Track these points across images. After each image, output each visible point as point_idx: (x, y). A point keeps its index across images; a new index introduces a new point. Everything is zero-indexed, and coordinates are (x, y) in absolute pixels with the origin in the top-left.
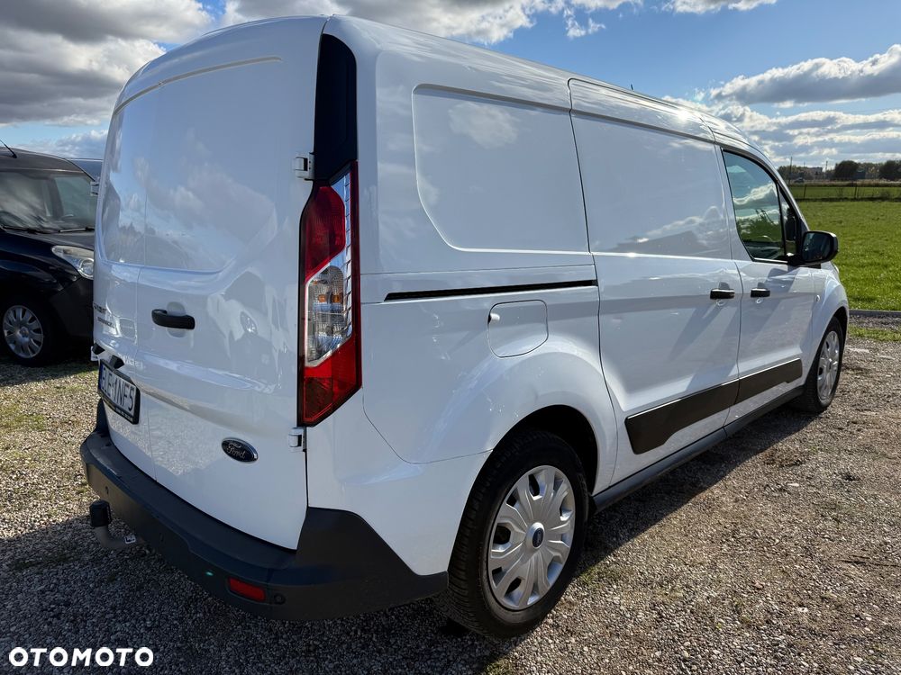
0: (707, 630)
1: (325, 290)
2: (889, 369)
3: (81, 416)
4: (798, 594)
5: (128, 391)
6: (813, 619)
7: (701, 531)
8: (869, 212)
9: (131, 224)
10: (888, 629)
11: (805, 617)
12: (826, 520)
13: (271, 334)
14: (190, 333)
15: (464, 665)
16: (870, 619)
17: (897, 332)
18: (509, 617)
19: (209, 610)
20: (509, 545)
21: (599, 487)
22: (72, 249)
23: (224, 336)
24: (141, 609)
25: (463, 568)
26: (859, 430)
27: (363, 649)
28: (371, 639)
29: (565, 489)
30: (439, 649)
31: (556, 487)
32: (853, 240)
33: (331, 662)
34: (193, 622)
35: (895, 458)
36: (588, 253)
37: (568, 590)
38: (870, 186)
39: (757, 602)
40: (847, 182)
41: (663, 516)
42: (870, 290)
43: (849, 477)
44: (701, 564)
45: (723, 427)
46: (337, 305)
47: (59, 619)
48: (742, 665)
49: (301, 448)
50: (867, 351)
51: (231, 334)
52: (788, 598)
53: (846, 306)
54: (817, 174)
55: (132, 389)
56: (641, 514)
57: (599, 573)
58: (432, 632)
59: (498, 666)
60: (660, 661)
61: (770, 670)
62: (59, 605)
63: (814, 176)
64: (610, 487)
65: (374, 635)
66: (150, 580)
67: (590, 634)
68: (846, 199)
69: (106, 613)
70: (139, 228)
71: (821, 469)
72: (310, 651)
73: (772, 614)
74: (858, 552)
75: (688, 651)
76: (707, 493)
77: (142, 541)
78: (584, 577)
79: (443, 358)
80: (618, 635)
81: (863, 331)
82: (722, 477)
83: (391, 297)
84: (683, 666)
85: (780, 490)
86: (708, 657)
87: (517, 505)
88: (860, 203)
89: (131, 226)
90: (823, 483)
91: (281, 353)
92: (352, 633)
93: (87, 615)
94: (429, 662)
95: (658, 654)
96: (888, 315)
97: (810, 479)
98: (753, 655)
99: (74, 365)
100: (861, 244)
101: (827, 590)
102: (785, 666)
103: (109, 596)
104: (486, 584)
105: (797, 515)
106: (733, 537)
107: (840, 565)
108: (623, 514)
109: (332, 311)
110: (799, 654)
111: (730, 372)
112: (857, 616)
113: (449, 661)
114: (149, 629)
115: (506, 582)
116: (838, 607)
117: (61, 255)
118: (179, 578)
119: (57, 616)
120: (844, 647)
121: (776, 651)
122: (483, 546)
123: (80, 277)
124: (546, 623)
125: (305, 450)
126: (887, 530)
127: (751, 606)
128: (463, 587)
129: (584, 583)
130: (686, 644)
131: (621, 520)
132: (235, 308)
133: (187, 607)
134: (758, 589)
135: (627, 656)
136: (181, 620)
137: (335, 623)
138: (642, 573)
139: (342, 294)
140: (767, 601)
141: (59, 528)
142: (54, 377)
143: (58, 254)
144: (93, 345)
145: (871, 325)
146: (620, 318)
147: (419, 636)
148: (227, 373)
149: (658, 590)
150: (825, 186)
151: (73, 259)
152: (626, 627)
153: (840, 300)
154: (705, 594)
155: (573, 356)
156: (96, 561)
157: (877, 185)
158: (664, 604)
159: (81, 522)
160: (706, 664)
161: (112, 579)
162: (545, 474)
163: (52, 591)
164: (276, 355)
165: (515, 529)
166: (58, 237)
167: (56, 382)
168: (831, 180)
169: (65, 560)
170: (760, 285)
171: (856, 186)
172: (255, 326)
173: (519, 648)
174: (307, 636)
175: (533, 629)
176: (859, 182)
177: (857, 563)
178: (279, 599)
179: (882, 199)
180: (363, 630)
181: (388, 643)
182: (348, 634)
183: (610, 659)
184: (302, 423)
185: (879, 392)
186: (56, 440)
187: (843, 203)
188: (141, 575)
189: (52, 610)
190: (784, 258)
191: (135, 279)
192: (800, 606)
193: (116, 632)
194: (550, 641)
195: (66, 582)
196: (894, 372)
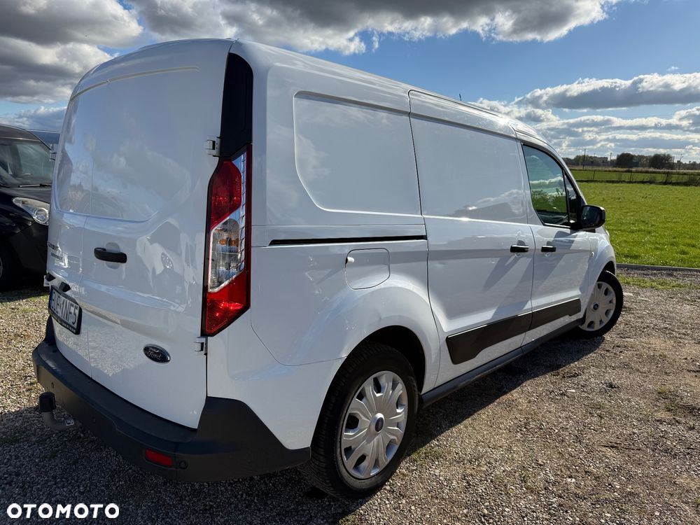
0: (502, 494)
1: (225, 236)
2: (646, 308)
3: (31, 331)
4: (569, 469)
5: (72, 309)
6: (578, 487)
7: (503, 423)
8: (640, 192)
9: (80, 183)
10: (631, 494)
11: (573, 485)
12: (593, 416)
13: (184, 269)
14: (123, 266)
15: (322, 520)
16: (618, 487)
17: (654, 281)
18: (357, 484)
19: (130, 479)
20: (357, 430)
21: (426, 389)
22: (29, 201)
23: (149, 271)
24: (76, 478)
25: (322, 446)
26: (621, 352)
27: (247, 507)
28: (253, 501)
29: (401, 389)
30: (304, 508)
31: (394, 388)
32: (627, 212)
33: (222, 517)
34: (116, 489)
35: (645, 373)
36: (420, 216)
37: (402, 464)
38: (642, 172)
39: (539, 474)
40: (625, 169)
41: (475, 412)
42: (636, 250)
43: (611, 386)
44: (500, 447)
45: (521, 347)
46: (234, 247)
47: (11, 485)
48: (526, 519)
49: (203, 352)
50: (631, 294)
51: (154, 270)
52: (562, 472)
53: (614, 260)
54: (603, 162)
55: (76, 308)
56: (459, 411)
57: (425, 453)
58: (300, 495)
59: (348, 520)
60: (466, 516)
61: (545, 522)
62: (11, 475)
63: (602, 164)
64: (434, 389)
65: (256, 498)
66: (83, 457)
67: (417, 497)
68: (624, 181)
69: (47, 481)
70: (86, 186)
71: (592, 380)
72: (206, 510)
73: (549, 483)
74: (613, 439)
75: (487, 509)
76: (508, 396)
77: (79, 424)
78: (414, 456)
79: (317, 292)
80: (437, 498)
81: (630, 280)
82: (519, 385)
83: (274, 242)
84: (483, 520)
85: (562, 394)
86: (502, 514)
87: (364, 400)
88: (634, 184)
89: (80, 185)
90: (592, 390)
91: (191, 285)
92: (239, 496)
93: (33, 483)
94: (296, 517)
95: (465, 511)
96: (648, 268)
97: (583, 386)
98: (533, 512)
99: (26, 291)
100: (632, 216)
101: (590, 466)
102: (555, 520)
103: (51, 468)
104: (340, 459)
105: (572, 412)
106: (525, 428)
107: (600, 449)
108: (445, 410)
109: (230, 252)
110: (566, 512)
111: (524, 306)
112: (609, 485)
113: (311, 517)
114: (82, 493)
115: (354, 458)
116: (597, 478)
117: (20, 205)
118: (107, 456)
119: (10, 483)
120: (598, 506)
121: (550, 509)
122: (337, 430)
123: (34, 222)
124: (385, 489)
125: (206, 354)
126: (636, 424)
127: (534, 477)
128: (322, 461)
129: (415, 460)
130: (486, 504)
131: (444, 415)
132: (158, 250)
133: (112, 477)
134: (540, 465)
135: (443, 512)
136: (107, 486)
137: (226, 489)
138: (457, 453)
139: (238, 239)
140: (546, 474)
141: (12, 417)
142: (10, 300)
143: (17, 204)
144: (46, 274)
145: (636, 275)
146: (444, 264)
147: (289, 498)
148: (150, 295)
149: (468, 465)
150: (610, 171)
151: (29, 208)
152: (443, 492)
153: (609, 256)
154: (502, 468)
155: (409, 290)
156: (41, 442)
157: (647, 172)
158: (472, 476)
159: (30, 412)
160: (500, 518)
161: (54, 456)
162: (386, 378)
163: (5, 464)
164: (187, 287)
165: (362, 418)
166: (18, 190)
167: (12, 304)
168: (614, 167)
169: (17, 441)
170: (549, 243)
171: (631, 172)
172: (172, 263)
173: (363, 507)
174: (205, 498)
175: (375, 494)
176: (634, 169)
177: (613, 447)
178: (183, 465)
179: (650, 182)
180: (247, 494)
181: (266, 504)
182: (236, 497)
183: (430, 515)
184: (205, 333)
185: (638, 324)
186: (10, 349)
187: (622, 185)
188: (76, 453)
189: (5, 478)
190: (568, 224)
191: (82, 225)
192: (570, 477)
193: (56, 495)
194: (387, 502)
195: (17, 457)
196: (649, 310)
